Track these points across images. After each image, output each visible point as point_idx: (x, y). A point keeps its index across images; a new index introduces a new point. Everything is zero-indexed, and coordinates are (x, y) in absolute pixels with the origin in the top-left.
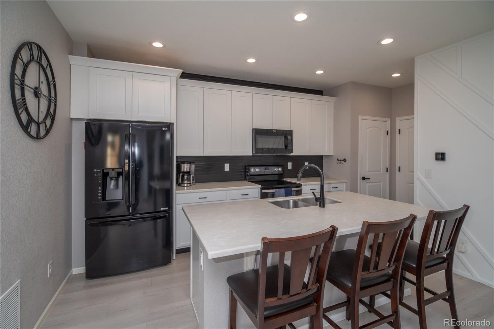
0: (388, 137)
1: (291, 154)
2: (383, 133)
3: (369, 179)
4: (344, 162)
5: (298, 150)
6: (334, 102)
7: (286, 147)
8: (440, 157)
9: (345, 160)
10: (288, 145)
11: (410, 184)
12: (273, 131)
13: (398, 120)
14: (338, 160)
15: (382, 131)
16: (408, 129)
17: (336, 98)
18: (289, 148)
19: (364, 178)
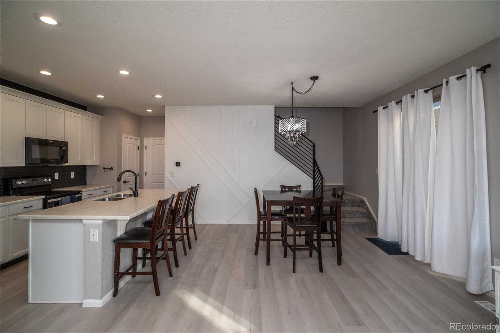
0: (139, 151)
1: (66, 164)
2: (136, 148)
3: (129, 182)
4: (111, 170)
5: (73, 160)
6: (100, 120)
7: (62, 158)
8: (178, 164)
9: (112, 169)
10: (64, 156)
11: (153, 183)
12: (50, 141)
13: (145, 139)
14: (104, 168)
15: (135, 147)
16: (152, 146)
17: (103, 117)
18: (65, 159)
19: (125, 182)
